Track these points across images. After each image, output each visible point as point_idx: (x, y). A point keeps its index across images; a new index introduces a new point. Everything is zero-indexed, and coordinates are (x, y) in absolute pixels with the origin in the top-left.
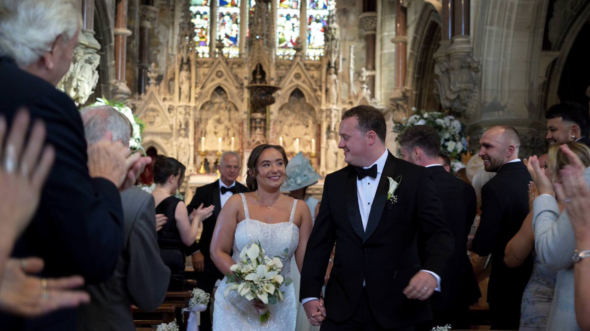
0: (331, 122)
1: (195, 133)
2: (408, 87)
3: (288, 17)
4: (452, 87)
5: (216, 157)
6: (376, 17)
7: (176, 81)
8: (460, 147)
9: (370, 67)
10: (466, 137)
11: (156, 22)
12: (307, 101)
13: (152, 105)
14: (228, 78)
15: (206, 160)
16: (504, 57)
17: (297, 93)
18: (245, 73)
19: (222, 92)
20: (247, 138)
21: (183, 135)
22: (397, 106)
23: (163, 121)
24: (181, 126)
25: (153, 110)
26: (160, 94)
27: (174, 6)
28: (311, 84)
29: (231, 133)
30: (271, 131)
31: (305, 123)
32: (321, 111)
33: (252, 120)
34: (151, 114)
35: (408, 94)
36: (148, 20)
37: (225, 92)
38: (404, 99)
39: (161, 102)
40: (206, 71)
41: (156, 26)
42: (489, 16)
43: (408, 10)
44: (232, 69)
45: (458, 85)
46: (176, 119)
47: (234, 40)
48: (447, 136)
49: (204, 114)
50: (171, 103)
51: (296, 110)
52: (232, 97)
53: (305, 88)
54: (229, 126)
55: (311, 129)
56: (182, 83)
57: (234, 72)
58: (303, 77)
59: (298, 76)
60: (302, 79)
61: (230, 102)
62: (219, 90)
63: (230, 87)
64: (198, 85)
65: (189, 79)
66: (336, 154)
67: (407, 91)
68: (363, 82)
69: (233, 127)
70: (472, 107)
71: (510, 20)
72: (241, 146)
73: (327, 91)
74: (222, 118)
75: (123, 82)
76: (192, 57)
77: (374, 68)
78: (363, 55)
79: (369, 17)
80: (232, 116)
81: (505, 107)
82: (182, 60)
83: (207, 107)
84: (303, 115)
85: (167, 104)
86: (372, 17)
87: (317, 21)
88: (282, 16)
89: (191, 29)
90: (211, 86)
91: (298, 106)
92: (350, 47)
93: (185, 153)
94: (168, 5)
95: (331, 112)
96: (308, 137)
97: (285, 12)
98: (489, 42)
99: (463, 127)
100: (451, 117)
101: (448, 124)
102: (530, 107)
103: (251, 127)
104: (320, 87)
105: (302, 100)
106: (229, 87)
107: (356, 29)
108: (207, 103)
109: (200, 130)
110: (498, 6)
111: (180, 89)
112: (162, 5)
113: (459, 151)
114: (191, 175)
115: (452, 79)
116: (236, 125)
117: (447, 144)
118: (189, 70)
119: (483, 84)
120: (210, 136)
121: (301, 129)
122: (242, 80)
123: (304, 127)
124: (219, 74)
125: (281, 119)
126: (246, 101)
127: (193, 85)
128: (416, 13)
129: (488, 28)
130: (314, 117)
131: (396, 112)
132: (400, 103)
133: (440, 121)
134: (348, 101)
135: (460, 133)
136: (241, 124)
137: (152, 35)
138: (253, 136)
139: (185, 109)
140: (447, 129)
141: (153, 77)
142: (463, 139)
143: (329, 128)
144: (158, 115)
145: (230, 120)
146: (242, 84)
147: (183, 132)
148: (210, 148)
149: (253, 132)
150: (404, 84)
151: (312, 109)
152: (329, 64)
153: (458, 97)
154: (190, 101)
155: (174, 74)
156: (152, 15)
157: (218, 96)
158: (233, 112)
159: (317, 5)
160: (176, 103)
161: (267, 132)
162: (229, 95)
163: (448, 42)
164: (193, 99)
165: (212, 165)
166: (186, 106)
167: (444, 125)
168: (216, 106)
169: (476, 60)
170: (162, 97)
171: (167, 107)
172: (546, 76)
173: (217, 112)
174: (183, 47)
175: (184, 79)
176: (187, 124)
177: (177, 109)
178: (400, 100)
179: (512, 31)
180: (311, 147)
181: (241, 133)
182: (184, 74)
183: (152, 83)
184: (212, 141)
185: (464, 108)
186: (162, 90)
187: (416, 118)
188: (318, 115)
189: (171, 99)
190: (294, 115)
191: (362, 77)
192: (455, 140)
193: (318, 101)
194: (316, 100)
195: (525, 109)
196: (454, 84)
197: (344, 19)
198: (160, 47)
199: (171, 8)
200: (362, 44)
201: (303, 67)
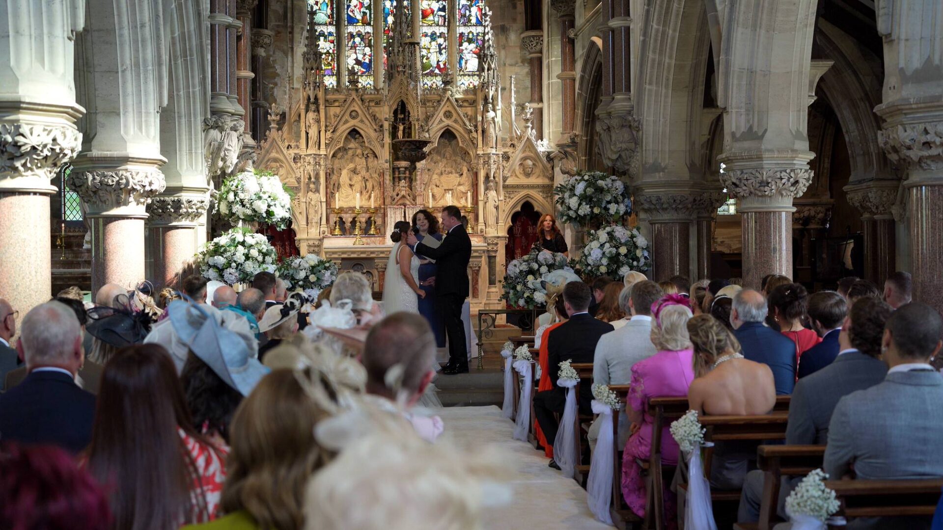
0: (490, 170)
1: (327, 188)
2: (577, 132)
3: (433, 37)
4: (612, 147)
5: (353, 215)
6: (542, 36)
7: (302, 124)
8: (622, 209)
9: (536, 97)
10: (629, 198)
11: (271, 48)
12: (461, 144)
13: (274, 154)
14: (364, 119)
15: (341, 218)
16: (664, 118)
17: (448, 135)
18: (385, 112)
19: (357, 136)
20: (390, 192)
21: (314, 190)
22: (566, 153)
23: (288, 173)
24: (310, 178)
25: (276, 160)
26: (283, 141)
27: (292, 28)
28: (465, 124)
29: (369, 185)
30: (418, 182)
31: (458, 171)
32: (478, 156)
33: (394, 169)
34: (274, 164)
35: (578, 140)
36: (262, 47)
37: (361, 136)
38: (573, 146)
39: (285, 151)
40: (338, 110)
41: (271, 53)
42: (648, 75)
43: (576, 41)
44: (368, 108)
45: (619, 145)
46: (304, 171)
47: (368, 67)
48: (609, 198)
49: (337, 163)
50: (297, 151)
51: (447, 155)
52: (370, 142)
53: (458, 129)
54: (367, 177)
55: (466, 179)
56: (309, 127)
57: (371, 111)
58: (455, 115)
59: (448, 115)
60: (453, 118)
61: (367, 148)
62: (354, 133)
63: (368, 130)
64: (329, 128)
65: (318, 121)
66: (497, 208)
67: (576, 136)
68: (527, 120)
69: (372, 178)
70: (635, 166)
71: (667, 80)
72: (382, 200)
73: (483, 132)
74: (358, 167)
75: (248, 134)
76: (321, 95)
77: (541, 100)
78: (528, 83)
79: (533, 37)
80: (370, 165)
81: (665, 168)
82: (309, 98)
83: (339, 155)
84: (455, 161)
85: (292, 152)
86: (536, 36)
87: (470, 41)
88: (426, 35)
89: (318, 61)
90: (344, 129)
91: (449, 150)
92: (511, 77)
93: (316, 212)
94: (286, 26)
95: (489, 158)
96: (463, 189)
97: (429, 31)
98: (649, 101)
99: (626, 187)
100: (613, 177)
101: (610, 185)
102: (692, 167)
103: (394, 178)
104: (476, 126)
105: (454, 142)
106: (366, 130)
107: (518, 50)
108: (339, 149)
109: (332, 183)
110: (656, 65)
111: (307, 133)
112: (278, 26)
113: (622, 213)
114: (324, 238)
115: (613, 139)
116: (375, 176)
117: (609, 206)
118: (317, 110)
119: (644, 144)
120: (345, 190)
121: (454, 179)
122: (381, 120)
123: (457, 175)
124: (353, 114)
125: (429, 167)
126: (387, 147)
127: (323, 129)
128: (583, 49)
129: (647, 87)
130: (469, 163)
131: (564, 160)
132: (569, 149)
133: (601, 183)
134: (509, 143)
135: (622, 195)
136: (382, 174)
137: (267, 64)
138: (397, 188)
139: (315, 159)
140: (608, 191)
141: (274, 120)
142: (626, 200)
143: (487, 177)
144: (281, 166)
145: (368, 169)
146: (382, 126)
147: (312, 186)
148: (345, 205)
149: (397, 184)
150: (572, 128)
151: (466, 153)
152: (486, 99)
153: (620, 156)
154: (319, 148)
155: (299, 116)
156: (267, 41)
157: (353, 140)
158: (370, 160)
159: (470, 21)
160: (303, 152)
161: (414, 184)
162: (365, 139)
163: (609, 98)
164: (323, 146)
165: (348, 225)
166: (315, 154)
167: (605, 187)
168: (350, 152)
169: (636, 119)
170: (287, 144)
171: (293, 155)
172: (709, 134)
173: (352, 160)
174: (309, 84)
175: (311, 121)
176: (317, 176)
177: (304, 158)
178: (568, 146)
179: (670, 91)
180: (466, 199)
181: (382, 185)
182: (311, 115)
183: (273, 128)
184: (347, 196)
185: (627, 167)
186: (285, 135)
187: (576, 180)
188: (474, 161)
189: (298, 147)
190: (445, 161)
191: (526, 114)
192: (617, 203)
193: (473, 143)
194: (471, 144)
195: (686, 170)
196: (615, 144)
197: (502, 38)
198: (277, 80)
199: (289, 30)
200: (526, 69)
201: (455, 103)
